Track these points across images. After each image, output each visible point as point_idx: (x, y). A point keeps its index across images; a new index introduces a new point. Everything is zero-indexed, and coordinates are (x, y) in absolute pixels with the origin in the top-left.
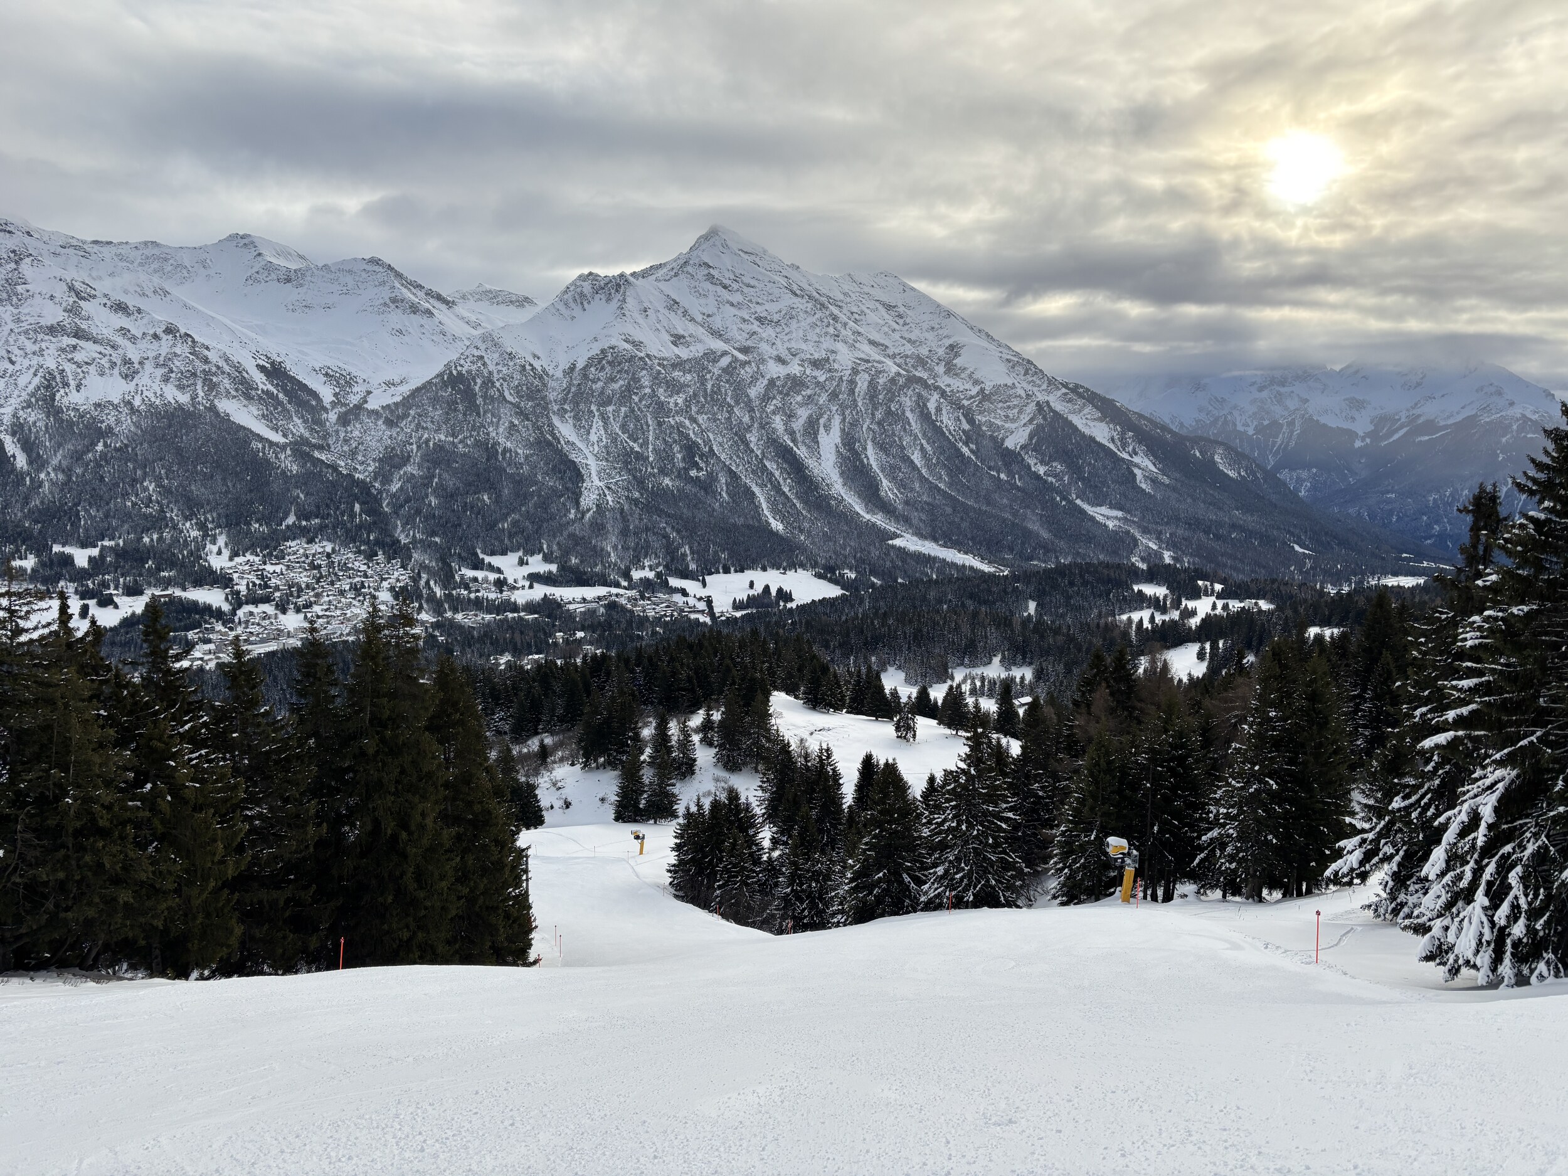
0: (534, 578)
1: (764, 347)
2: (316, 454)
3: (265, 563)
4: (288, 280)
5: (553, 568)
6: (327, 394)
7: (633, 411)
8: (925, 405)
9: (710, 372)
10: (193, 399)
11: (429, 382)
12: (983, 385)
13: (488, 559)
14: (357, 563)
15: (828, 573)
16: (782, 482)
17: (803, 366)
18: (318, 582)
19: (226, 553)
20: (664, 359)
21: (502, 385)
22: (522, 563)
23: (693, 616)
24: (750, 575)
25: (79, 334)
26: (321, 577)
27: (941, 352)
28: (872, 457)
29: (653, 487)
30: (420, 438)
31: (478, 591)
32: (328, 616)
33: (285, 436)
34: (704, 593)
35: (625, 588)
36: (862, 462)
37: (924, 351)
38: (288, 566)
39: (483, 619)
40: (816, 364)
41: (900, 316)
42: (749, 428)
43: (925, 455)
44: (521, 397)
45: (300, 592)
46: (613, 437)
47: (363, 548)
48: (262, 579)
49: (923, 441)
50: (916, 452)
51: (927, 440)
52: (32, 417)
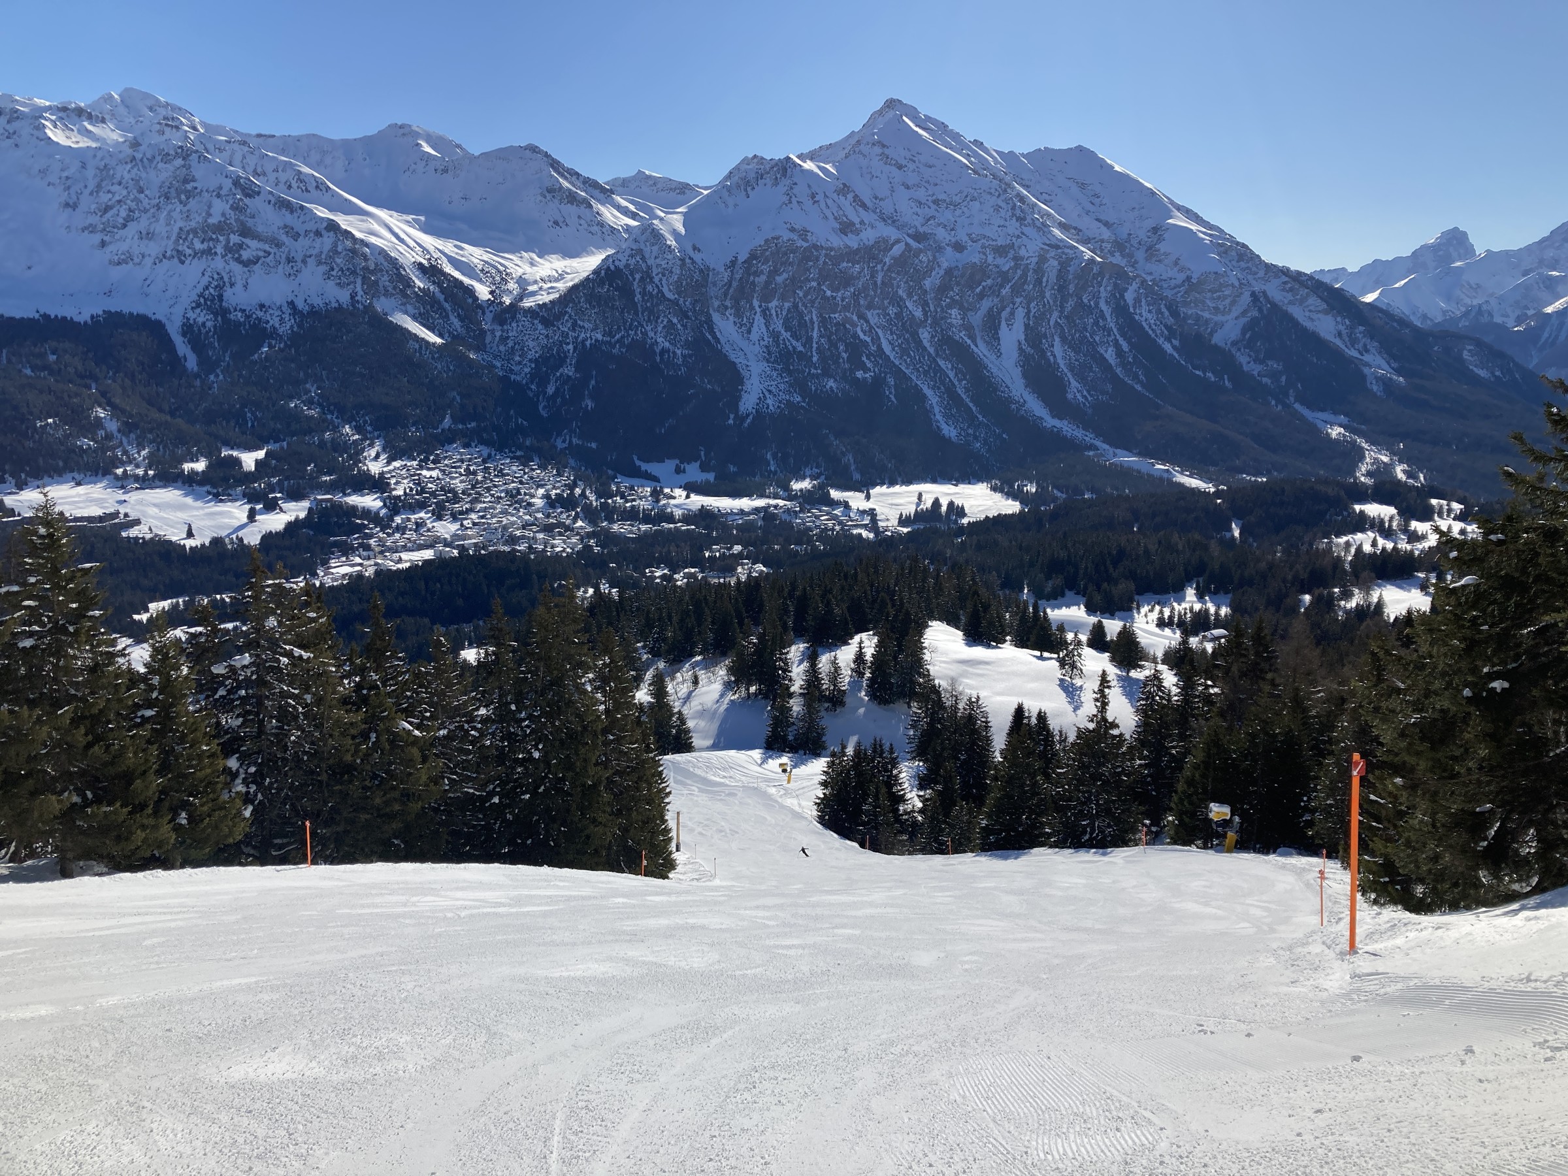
0: (690, 487)
1: (941, 234)
2: (473, 355)
4: (445, 171)
5: (711, 477)
6: (483, 292)
7: (795, 306)
8: (1122, 296)
10: (352, 297)
11: (587, 278)
13: (644, 466)
14: (512, 469)
15: (1005, 486)
16: (956, 383)
17: (985, 254)
20: (831, 249)
21: (661, 280)
23: (855, 532)
26: (477, 482)
28: (1059, 354)
29: (816, 390)
30: (576, 338)
31: (634, 500)
32: (483, 524)
33: (441, 336)
36: (1048, 360)
38: (444, 472)
39: (639, 529)
40: (1001, 251)
41: (1097, 196)
42: (922, 324)
43: (1120, 353)
44: (679, 294)
45: (456, 499)
46: (775, 336)
47: (519, 453)
48: (419, 484)
49: (1118, 337)
50: (1110, 349)
51: (1123, 335)
52: (202, 317)
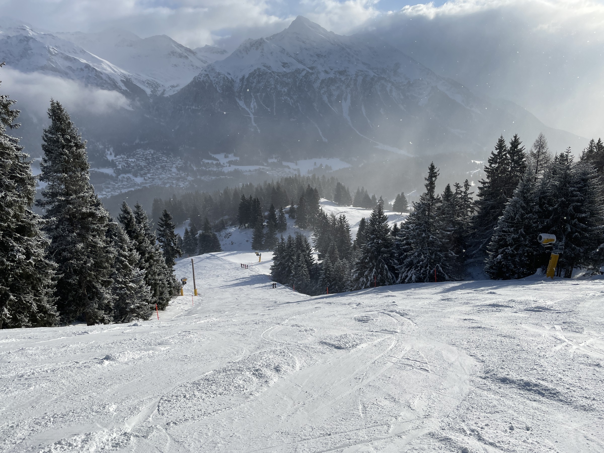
0: (231, 163)
1: (319, 67)
3: (128, 158)
4: (131, 46)
5: (238, 159)
6: (148, 91)
7: (267, 95)
8: (385, 89)
9: (298, 78)
11: (188, 86)
12: (409, 80)
13: (213, 155)
14: (163, 158)
15: (346, 159)
16: (327, 122)
17: (335, 74)
18: (148, 165)
19: (113, 155)
20: (279, 73)
21: (216, 86)
22: (226, 157)
24: (314, 160)
27: (392, 66)
31: (210, 168)
34: (296, 167)
35: (266, 166)
37: (385, 66)
39: (212, 178)
40: (341, 73)
42: (314, 101)
43: (385, 110)
44: (223, 90)
46: (260, 106)
47: (165, 152)
48: (127, 164)
49: (384, 104)
50: (382, 109)
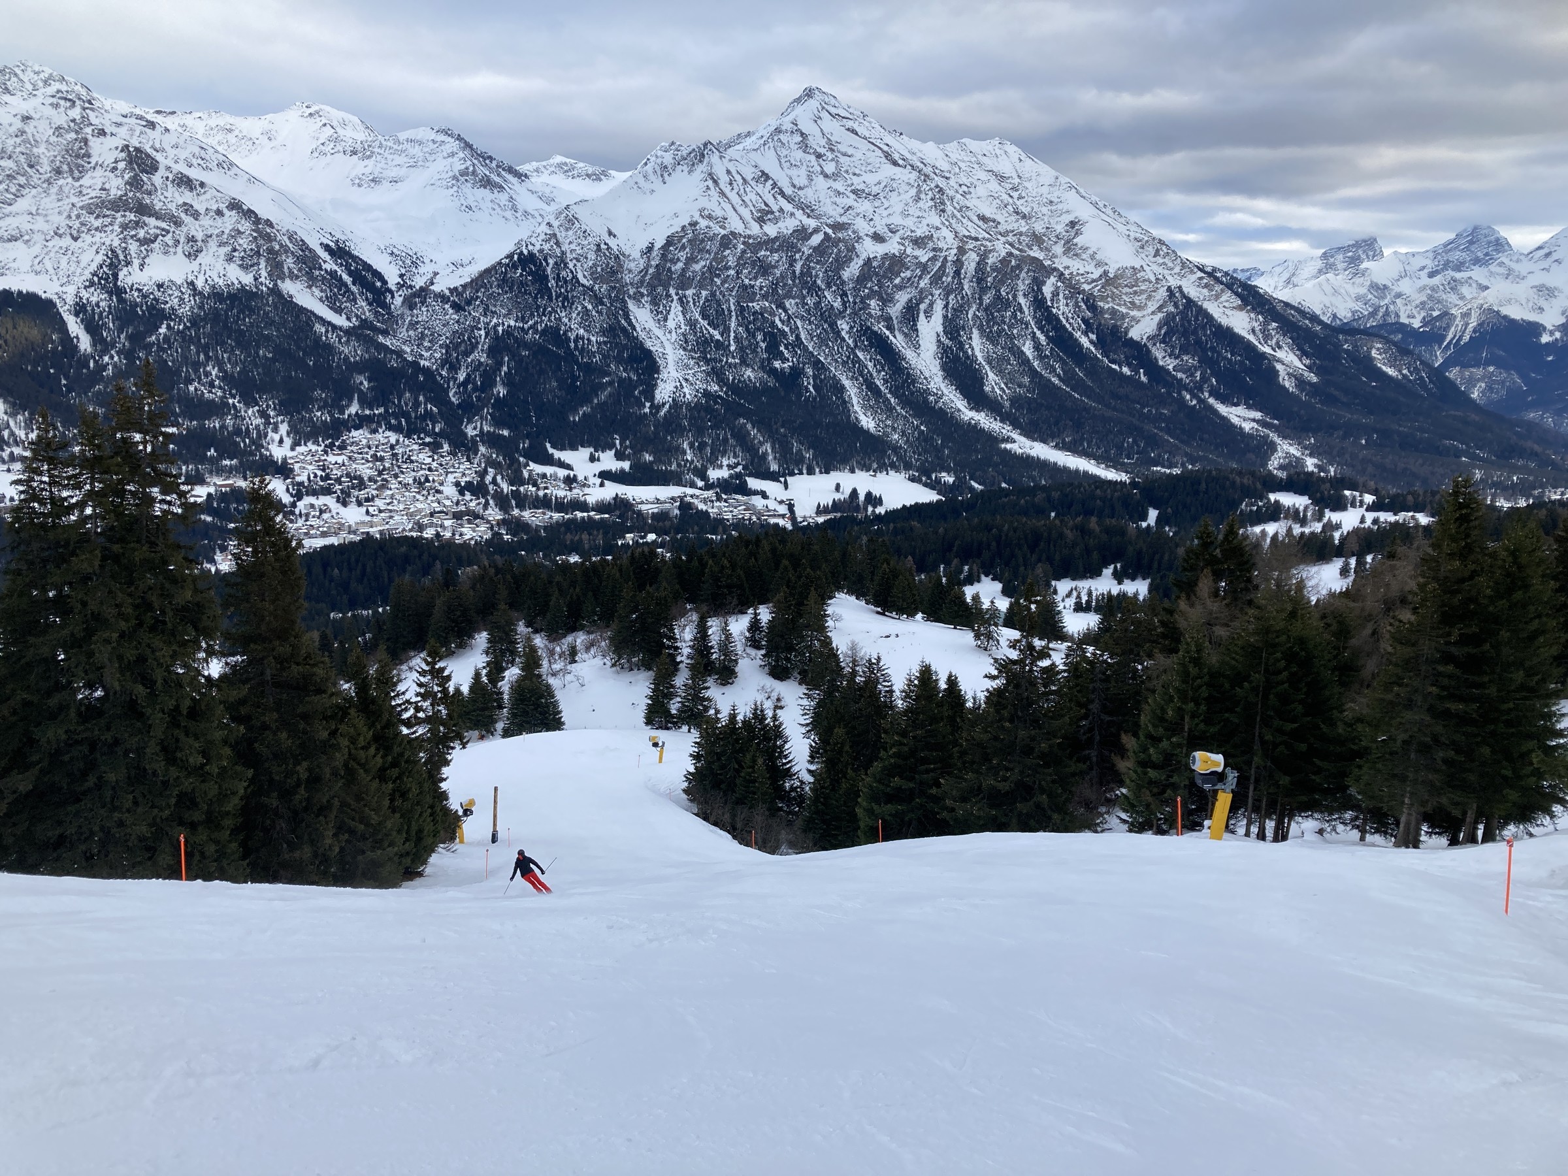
0: (605, 476)
2: (381, 339)
3: (326, 452)
4: (354, 153)
5: (626, 465)
6: (392, 275)
7: (713, 294)
8: (1040, 290)
9: (799, 250)
10: (256, 279)
11: (500, 263)
12: (1106, 268)
13: (557, 454)
14: (421, 456)
15: (923, 475)
16: (875, 374)
17: (903, 245)
18: (380, 473)
19: (288, 442)
20: (749, 237)
21: (575, 265)
22: (593, 459)
23: (772, 521)
24: (836, 477)
25: (143, 210)
26: (384, 469)
27: (1060, 229)
28: (977, 346)
29: (734, 379)
30: (488, 324)
31: (546, 488)
32: (391, 511)
33: (348, 319)
34: (784, 495)
35: (701, 489)
36: (966, 353)
37: (1039, 228)
38: (350, 458)
39: (551, 517)
40: (918, 242)
41: (1014, 189)
42: (841, 315)
43: (1037, 347)
44: (595, 280)
45: (362, 485)
46: (692, 324)
47: (428, 440)
48: (324, 470)
49: (1035, 330)
50: (1028, 343)
51: (1041, 328)
52: (95, 297)
